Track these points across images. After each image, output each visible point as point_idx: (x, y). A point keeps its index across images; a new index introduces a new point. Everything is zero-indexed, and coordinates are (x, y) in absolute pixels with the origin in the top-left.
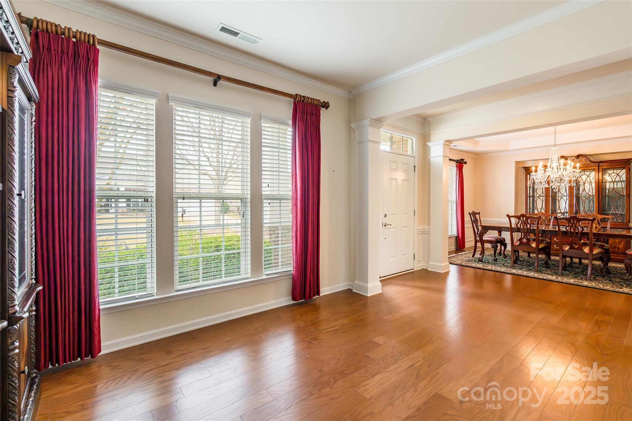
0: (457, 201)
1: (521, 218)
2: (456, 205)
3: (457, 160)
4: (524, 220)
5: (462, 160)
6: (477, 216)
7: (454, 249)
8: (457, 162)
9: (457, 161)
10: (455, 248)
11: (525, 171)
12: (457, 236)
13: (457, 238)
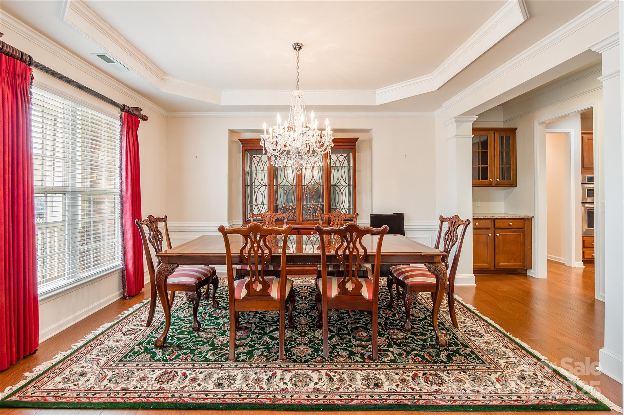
0: (124, 193)
1: (252, 234)
2: (121, 201)
3: (124, 105)
4: (258, 238)
5: (137, 109)
6: (161, 226)
7: (118, 298)
8: (122, 110)
9: (123, 107)
10: (120, 295)
11: (243, 146)
12: (122, 268)
13: (124, 272)
